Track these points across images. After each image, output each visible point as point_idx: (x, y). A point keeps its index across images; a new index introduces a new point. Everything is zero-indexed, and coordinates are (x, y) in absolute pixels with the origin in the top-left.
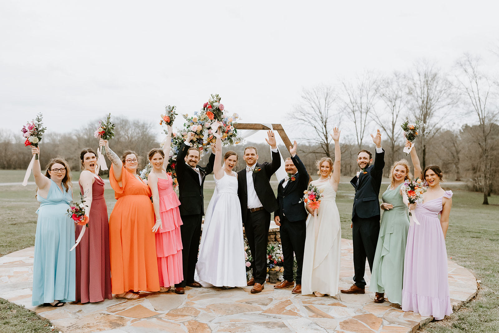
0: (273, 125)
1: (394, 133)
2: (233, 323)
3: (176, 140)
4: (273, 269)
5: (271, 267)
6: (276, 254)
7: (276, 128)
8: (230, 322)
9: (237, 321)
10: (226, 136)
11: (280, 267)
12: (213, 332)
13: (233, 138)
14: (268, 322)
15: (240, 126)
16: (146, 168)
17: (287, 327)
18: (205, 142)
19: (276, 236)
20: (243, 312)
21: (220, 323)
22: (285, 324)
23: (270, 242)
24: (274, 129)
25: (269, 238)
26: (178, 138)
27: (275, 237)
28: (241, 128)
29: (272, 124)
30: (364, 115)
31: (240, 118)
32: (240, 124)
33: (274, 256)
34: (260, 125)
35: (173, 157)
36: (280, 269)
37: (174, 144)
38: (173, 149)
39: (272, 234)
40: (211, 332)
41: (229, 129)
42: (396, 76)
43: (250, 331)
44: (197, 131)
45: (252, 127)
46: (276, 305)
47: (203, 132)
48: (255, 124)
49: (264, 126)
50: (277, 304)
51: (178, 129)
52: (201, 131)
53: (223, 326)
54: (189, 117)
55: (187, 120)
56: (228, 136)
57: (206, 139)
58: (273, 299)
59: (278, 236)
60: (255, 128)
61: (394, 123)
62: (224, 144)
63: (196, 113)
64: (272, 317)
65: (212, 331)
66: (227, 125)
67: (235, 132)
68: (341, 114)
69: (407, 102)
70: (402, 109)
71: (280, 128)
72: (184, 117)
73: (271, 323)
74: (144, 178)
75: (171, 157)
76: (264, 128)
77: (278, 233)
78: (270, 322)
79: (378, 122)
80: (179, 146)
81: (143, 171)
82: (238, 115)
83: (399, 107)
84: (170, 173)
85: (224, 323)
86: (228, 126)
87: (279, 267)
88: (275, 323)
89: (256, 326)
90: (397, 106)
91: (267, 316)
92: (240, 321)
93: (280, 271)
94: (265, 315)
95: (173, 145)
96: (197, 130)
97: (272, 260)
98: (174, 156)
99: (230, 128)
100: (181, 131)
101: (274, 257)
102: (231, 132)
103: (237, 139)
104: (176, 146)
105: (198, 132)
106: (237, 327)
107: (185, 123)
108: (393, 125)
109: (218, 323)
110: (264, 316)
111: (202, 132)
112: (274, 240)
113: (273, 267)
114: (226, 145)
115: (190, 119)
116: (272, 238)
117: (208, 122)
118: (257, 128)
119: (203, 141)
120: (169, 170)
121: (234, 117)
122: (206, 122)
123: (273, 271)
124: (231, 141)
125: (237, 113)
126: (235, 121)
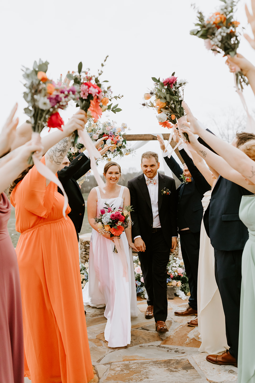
2: (127, 362)
4: (170, 284)
6: (172, 267)
7: (167, 138)
8: (123, 361)
9: (131, 360)
10: (115, 147)
12: (101, 380)
13: (123, 150)
14: (170, 360)
15: (130, 137)
17: (194, 368)
20: (139, 344)
21: (110, 364)
22: (191, 363)
28: (131, 139)
29: (162, 134)
31: (129, 128)
32: (129, 136)
33: (171, 270)
34: (149, 136)
36: (177, 284)
40: (99, 382)
41: (117, 140)
43: (148, 378)
45: (142, 138)
46: (177, 332)
48: (145, 135)
49: (154, 136)
50: (178, 330)
53: (113, 370)
56: (117, 148)
58: (173, 321)
60: (145, 139)
62: (114, 156)
64: (173, 351)
65: (99, 378)
66: (116, 136)
67: (124, 143)
73: (173, 361)
76: (154, 138)
78: (171, 360)
82: (126, 125)
85: (116, 363)
87: (176, 281)
88: (178, 362)
89: (154, 369)
91: (168, 349)
92: (135, 360)
93: (177, 285)
94: (165, 347)
99: (119, 138)
102: (120, 143)
103: (127, 151)
106: (131, 371)
109: (107, 364)
110: (163, 349)
113: (170, 282)
114: (115, 157)
117: (96, 133)
118: (147, 138)
121: (122, 127)
122: (94, 133)
123: (170, 286)
124: (121, 153)
125: (125, 123)
126: (124, 131)
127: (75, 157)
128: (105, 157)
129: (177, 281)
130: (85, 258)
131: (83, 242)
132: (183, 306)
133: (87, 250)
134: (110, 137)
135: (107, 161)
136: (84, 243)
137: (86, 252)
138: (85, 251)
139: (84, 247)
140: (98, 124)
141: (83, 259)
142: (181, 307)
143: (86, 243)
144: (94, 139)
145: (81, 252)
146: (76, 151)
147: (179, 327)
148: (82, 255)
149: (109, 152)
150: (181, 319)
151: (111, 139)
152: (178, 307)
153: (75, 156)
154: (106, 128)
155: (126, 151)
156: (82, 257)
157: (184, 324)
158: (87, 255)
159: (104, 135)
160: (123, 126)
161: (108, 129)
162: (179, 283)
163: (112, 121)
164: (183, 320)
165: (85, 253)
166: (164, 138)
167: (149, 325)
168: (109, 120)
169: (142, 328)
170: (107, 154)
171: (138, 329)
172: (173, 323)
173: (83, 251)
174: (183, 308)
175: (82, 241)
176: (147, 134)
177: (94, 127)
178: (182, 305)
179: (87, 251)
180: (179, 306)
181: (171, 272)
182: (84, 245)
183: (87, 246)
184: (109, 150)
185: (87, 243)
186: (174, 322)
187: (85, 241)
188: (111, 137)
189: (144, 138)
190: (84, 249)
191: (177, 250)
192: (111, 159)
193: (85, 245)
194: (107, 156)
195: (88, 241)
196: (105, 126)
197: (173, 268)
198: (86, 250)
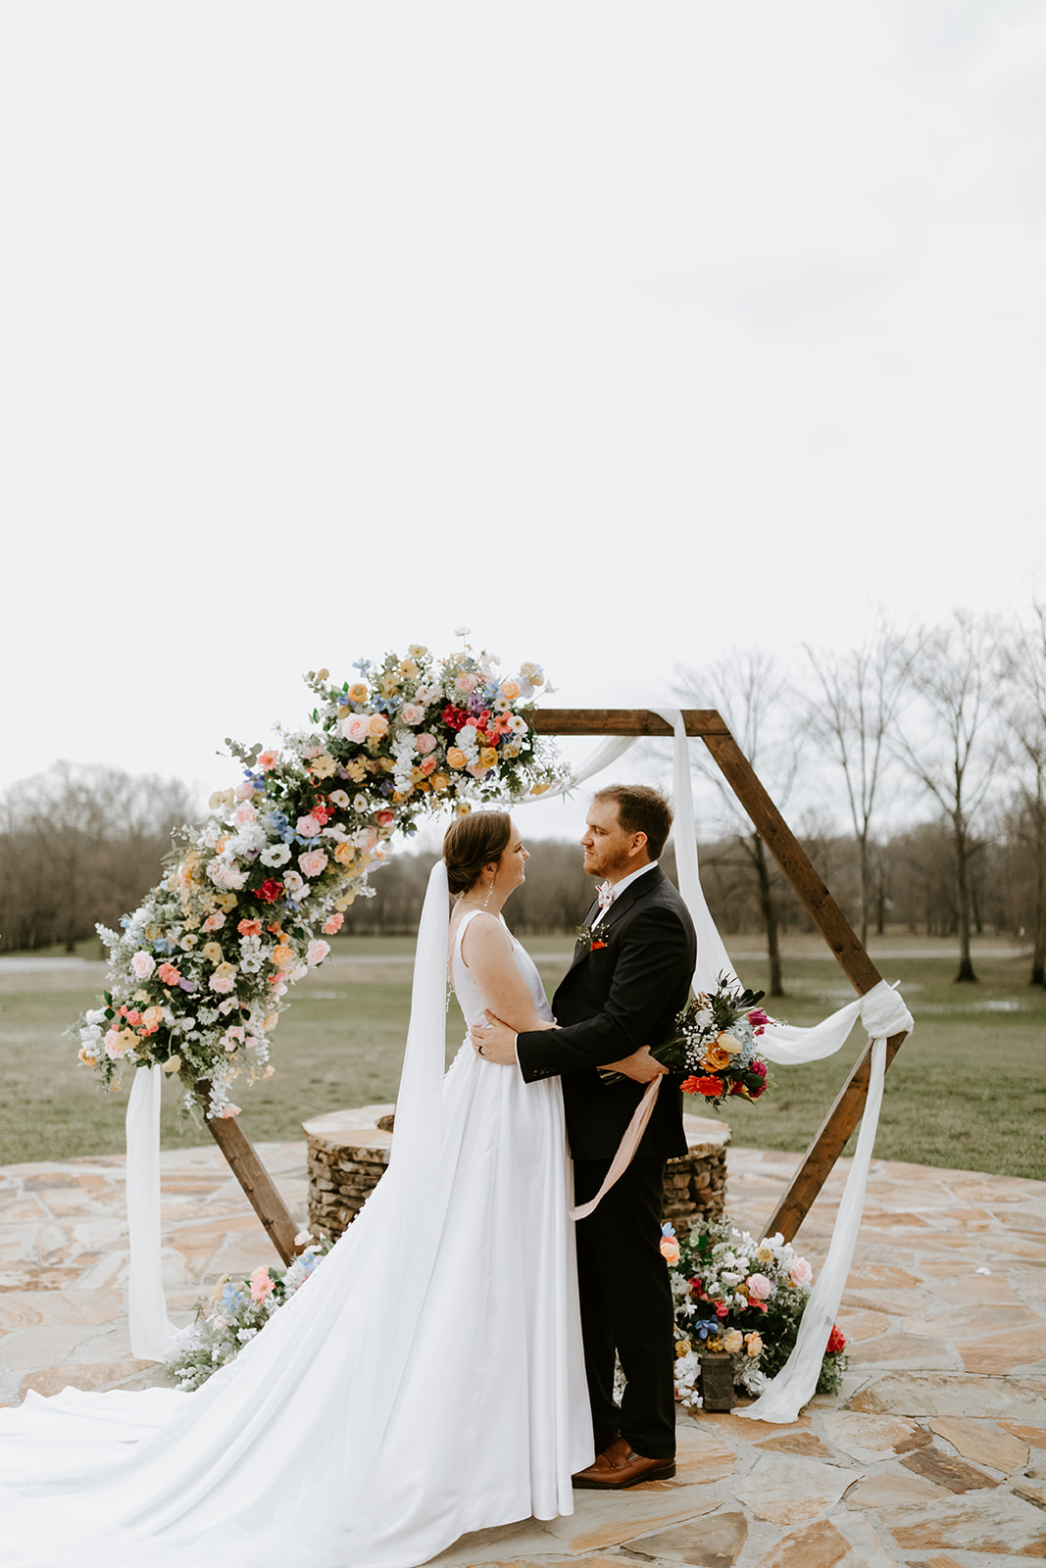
0: (687, 715)
1: (963, 799)
3: (279, 782)
4: (715, 1344)
5: (704, 1334)
6: (720, 1271)
7: (700, 726)
10: (492, 760)
11: (744, 1334)
13: (521, 772)
15: (549, 721)
16: (150, 903)
18: (402, 786)
19: (696, 1178)
23: (672, 1204)
24: (690, 732)
25: (668, 1189)
26: (287, 772)
27: (692, 1183)
28: (553, 727)
29: (682, 711)
30: (871, 745)
31: (549, 682)
33: (719, 1281)
35: (265, 852)
36: (746, 1343)
37: (269, 797)
38: (265, 819)
39: (680, 1173)
41: (503, 731)
42: (962, 623)
44: (366, 742)
45: (598, 724)
47: (395, 743)
48: (612, 713)
51: (287, 735)
52: (386, 742)
54: (334, 683)
55: (324, 699)
56: (501, 762)
57: (408, 773)
58: (748, 1516)
59: (703, 1178)
61: (961, 765)
62: (483, 795)
63: (363, 667)
66: (495, 715)
67: (528, 746)
68: (798, 740)
69: (999, 703)
70: (983, 722)
71: (712, 726)
72: (311, 686)
74: (140, 949)
75: (256, 856)
77: (701, 1165)
79: (912, 764)
80: (291, 805)
81: (134, 915)
82: (541, 672)
83: (975, 717)
84: (251, 923)
86: (503, 718)
87: (740, 1332)
90: (967, 713)
93: (744, 1350)
95: (264, 800)
96: (367, 738)
97: (704, 1302)
98: (268, 848)
99: (510, 724)
100: (300, 742)
101: (714, 1288)
102: (513, 743)
103: (538, 775)
104: (278, 807)
105: (372, 746)
107: (315, 711)
108: (959, 774)
111: (390, 744)
112: (687, 1197)
113: (713, 1335)
115: (337, 692)
116: (681, 1189)
117: (414, 700)
119: (393, 783)
120: (248, 910)
121: (525, 679)
122: (407, 701)
123: (714, 1353)
124: (514, 784)
125: (536, 663)
126: (529, 697)
127: (324, 795)
128: (446, 800)
129: (744, 1331)
130: (331, 1220)
131: (326, 1153)
132: (778, 1446)
133: (344, 1187)
134: (473, 719)
135: (455, 813)
136: (332, 1158)
137: (338, 1196)
138: (335, 1191)
139: (328, 1175)
140: (425, 664)
141: (324, 1226)
142: (772, 1449)
143: (341, 1158)
144: (405, 722)
145: (316, 1195)
146: (330, 772)
147: (784, 1546)
148: (319, 1206)
149: (465, 778)
150: (785, 1507)
151: (478, 727)
152: (760, 1451)
153: (324, 792)
154: (458, 682)
155: (535, 776)
156: (320, 1216)
157: (800, 1531)
158: (342, 1209)
159: (447, 711)
160: (526, 675)
161: (463, 684)
162: (753, 1339)
163: (483, 653)
164: (789, 1510)
165: (332, 1198)
166: (689, 726)
167: (650, 1534)
168: (470, 649)
169: (622, 1547)
170: (456, 785)
171: (604, 1552)
172: (750, 1525)
173: (322, 1191)
174: (777, 1452)
175: (324, 1146)
176: (618, 711)
177: (408, 675)
178: (773, 1440)
179: (342, 1190)
180: (761, 1446)
181: (718, 1290)
182: (330, 1166)
183: (342, 1170)
184: (468, 769)
185: (345, 1157)
186: (757, 1518)
187: (338, 1148)
188: (477, 717)
189: (606, 724)
190: (332, 1181)
191: (719, 1192)
192: (470, 807)
193: (336, 1164)
194: (454, 797)
195: (352, 1148)
196: (451, 673)
197: (724, 1274)
198: (340, 1185)
